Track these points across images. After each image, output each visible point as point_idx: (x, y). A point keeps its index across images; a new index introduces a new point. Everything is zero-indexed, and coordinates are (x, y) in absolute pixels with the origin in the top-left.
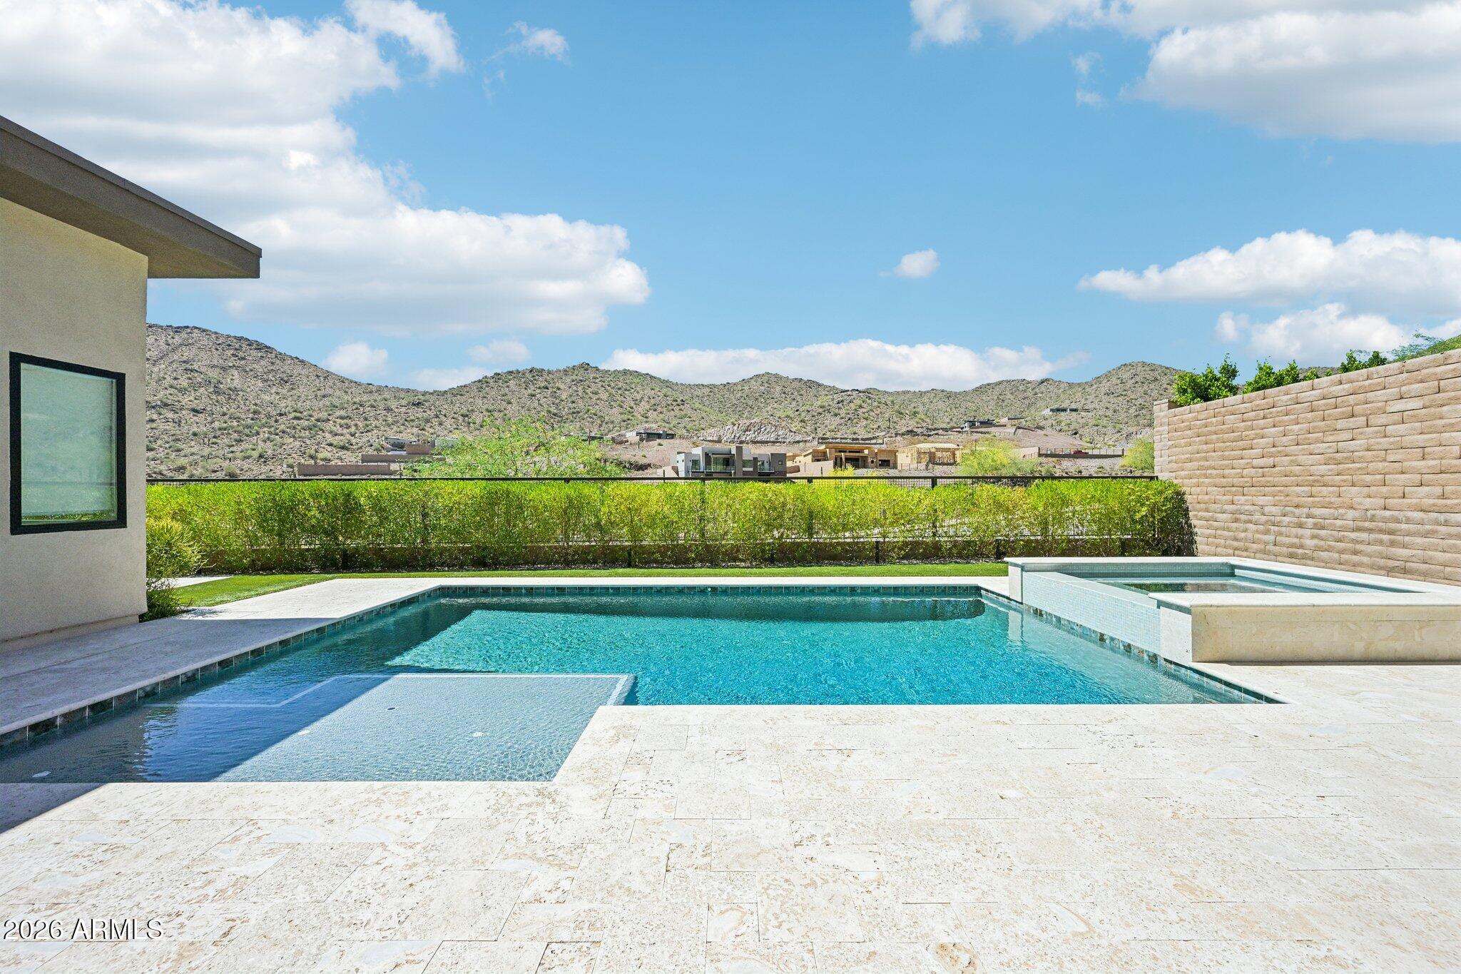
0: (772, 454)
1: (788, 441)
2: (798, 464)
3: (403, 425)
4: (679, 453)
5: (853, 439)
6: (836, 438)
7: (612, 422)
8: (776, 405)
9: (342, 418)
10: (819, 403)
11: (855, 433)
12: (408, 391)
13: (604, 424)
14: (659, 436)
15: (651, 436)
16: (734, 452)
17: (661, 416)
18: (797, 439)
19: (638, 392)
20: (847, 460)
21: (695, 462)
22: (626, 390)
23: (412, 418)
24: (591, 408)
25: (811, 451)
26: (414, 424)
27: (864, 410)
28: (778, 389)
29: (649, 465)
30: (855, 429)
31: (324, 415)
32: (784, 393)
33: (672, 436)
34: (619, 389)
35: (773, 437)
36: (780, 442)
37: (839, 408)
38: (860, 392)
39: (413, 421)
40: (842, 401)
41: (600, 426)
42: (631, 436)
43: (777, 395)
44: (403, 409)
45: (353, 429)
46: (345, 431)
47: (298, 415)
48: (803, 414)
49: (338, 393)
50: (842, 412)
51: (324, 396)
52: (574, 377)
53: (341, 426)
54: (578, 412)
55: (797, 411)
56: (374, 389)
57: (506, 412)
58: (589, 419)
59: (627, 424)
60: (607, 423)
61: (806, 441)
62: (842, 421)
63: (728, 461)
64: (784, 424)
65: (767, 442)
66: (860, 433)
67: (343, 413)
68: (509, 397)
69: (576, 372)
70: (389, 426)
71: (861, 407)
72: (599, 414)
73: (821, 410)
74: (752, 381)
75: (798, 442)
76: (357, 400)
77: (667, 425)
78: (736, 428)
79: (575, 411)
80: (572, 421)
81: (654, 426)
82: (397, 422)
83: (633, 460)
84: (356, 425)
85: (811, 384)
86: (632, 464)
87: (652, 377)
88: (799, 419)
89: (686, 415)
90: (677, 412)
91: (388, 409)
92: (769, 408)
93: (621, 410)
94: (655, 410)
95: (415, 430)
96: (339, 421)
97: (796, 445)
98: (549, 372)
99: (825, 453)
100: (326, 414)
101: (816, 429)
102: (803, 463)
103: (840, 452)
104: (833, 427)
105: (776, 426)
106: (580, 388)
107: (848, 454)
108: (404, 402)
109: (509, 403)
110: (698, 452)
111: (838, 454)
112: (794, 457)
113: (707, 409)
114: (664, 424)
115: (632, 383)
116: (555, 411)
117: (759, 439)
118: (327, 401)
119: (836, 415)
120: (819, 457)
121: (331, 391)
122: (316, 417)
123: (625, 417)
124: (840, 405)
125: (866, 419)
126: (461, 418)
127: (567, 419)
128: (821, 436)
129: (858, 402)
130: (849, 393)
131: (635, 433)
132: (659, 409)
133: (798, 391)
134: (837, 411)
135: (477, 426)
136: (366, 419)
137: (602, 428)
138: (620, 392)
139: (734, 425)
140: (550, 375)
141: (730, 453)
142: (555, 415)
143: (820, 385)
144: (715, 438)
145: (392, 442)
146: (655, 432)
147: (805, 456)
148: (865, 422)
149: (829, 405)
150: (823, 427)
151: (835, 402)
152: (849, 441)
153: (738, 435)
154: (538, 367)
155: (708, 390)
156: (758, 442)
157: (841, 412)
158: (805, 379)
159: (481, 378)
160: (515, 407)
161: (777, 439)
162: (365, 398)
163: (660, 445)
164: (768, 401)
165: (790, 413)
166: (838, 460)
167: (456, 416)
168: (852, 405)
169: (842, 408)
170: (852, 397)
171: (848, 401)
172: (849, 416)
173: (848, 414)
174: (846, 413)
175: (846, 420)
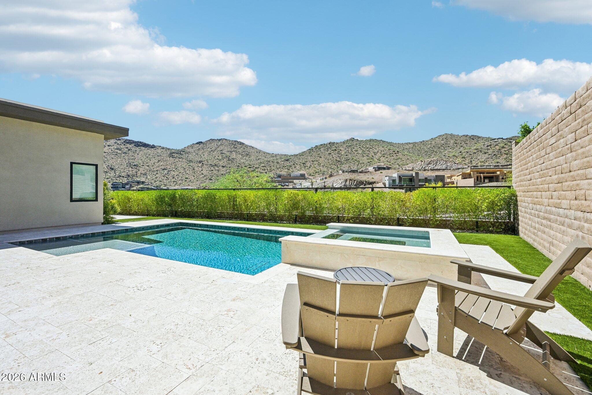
0: (436, 176)
1: (452, 169)
2: (453, 180)
3: (282, 168)
4: (386, 176)
5: (495, 166)
6: (484, 166)
7: (363, 163)
8: (450, 150)
9: (263, 167)
10: (475, 147)
11: (497, 163)
12: (285, 155)
13: (360, 164)
14: (384, 169)
15: (379, 168)
16: (414, 175)
17: (387, 159)
18: (459, 167)
19: (376, 149)
20: (485, 178)
21: (394, 181)
22: (370, 148)
23: (285, 165)
24: (354, 157)
25: (461, 173)
26: (286, 168)
27: (505, 149)
28: (452, 141)
29: (375, 182)
30: (498, 160)
32: (456, 143)
33: (389, 168)
34: (367, 148)
35: (444, 167)
36: (448, 169)
37: (488, 149)
38: (504, 139)
39: (285, 166)
40: (490, 145)
41: (358, 165)
42: (371, 169)
43: (451, 145)
44: (283, 162)
45: (266, 171)
46: (264, 171)
47: (250, 166)
48: (464, 154)
49: (263, 158)
50: (490, 152)
51: (259, 159)
52: (347, 145)
53: (263, 170)
54: (349, 160)
55: (460, 152)
56: (274, 155)
57: (319, 161)
58: (353, 162)
59: (370, 164)
60: (361, 164)
61: (463, 168)
62: (489, 156)
63: (411, 179)
64: (451, 160)
65: (440, 170)
66: (501, 162)
67: (263, 165)
68: (320, 155)
69: (348, 142)
70: (278, 169)
71: (503, 147)
72: (358, 160)
73: (475, 151)
74: (437, 138)
75: (459, 169)
76: (268, 160)
77: (389, 163)
78: (423, 163)
79: (347, 159)
80: (345, 164)
81: (382, 164)
82: (280, 167)
83: (367, 180)
84: (267, 169)
85: (473, 138)
86: (366, 182)
87: (384, 142)
88: (461, 157)
89: (399, 158)
90: (395, 157)
91: (278, 163)
92: (446, 152)
93: (368, 158)
94: (384, 157)
95: (286, 170)
96: (262, 168)
97: (457, 171)
98: (337, 143)
99: (470, 174)
100: (258, 165)
101: (471, 161)
102: (456, 180)
103: (480, 173)
104: (483, 160)
105: (446, 161)
106: (350, 149)
107: (485, 174)
108: (283, 160)
109: (321, 157)
110: (395, 175)
111: (480, 175)
112: (450, 177)
113: (411, 155)
114: (387, 163)
115: (373, 145)
116: (339, 160)
117: (436, 168)
118: (259, 161)
119: (485, 153)
120: (465, 176)
121: (260, 157)
122: (255, 167)
123: (369, 161)
124: (489, 147)
125: (507, 154)
126: (302, 165)
127: (344, 163)
128: (474, 165)
129: (502, 145)
130: (496, 140)
132: (386, 156)
133: (465, 142)
134: (486, 151)
135: (308, 168)
136: (270, 167)
137: (358, 166)
138: (367, 149)
139: (422, 162)
140: (337, 145)
141: (412, 176)
142: (339, 161)
143: (479, 137)
144: (411, 169)
145: (278, 175)
146: (383, 167)
147: (457, 176)
148: (506, 156)
149: (481, 148)
150: (476, 160)
151: (485, 146)
152: (491, 167)
153: (424, 167)
154: (332, 141)
155: (412, 145)
156: (434, 170)
157: (489, 151)
158: (470, 135)
159: (310, 148)
160: (323, 159)
161: (447, 168)
162: (271, 159)
163: (381, 173)
164: (446, 148)
165: (457, 155)
166: (479, 178)
167: (301, 164)
168: (497, 147)
169: (490, 149)
170: (498, 142)
171: (494, 145)
172: (494, 153)
173: (494, 152)
174: (492, 152)
175: (492, 155)
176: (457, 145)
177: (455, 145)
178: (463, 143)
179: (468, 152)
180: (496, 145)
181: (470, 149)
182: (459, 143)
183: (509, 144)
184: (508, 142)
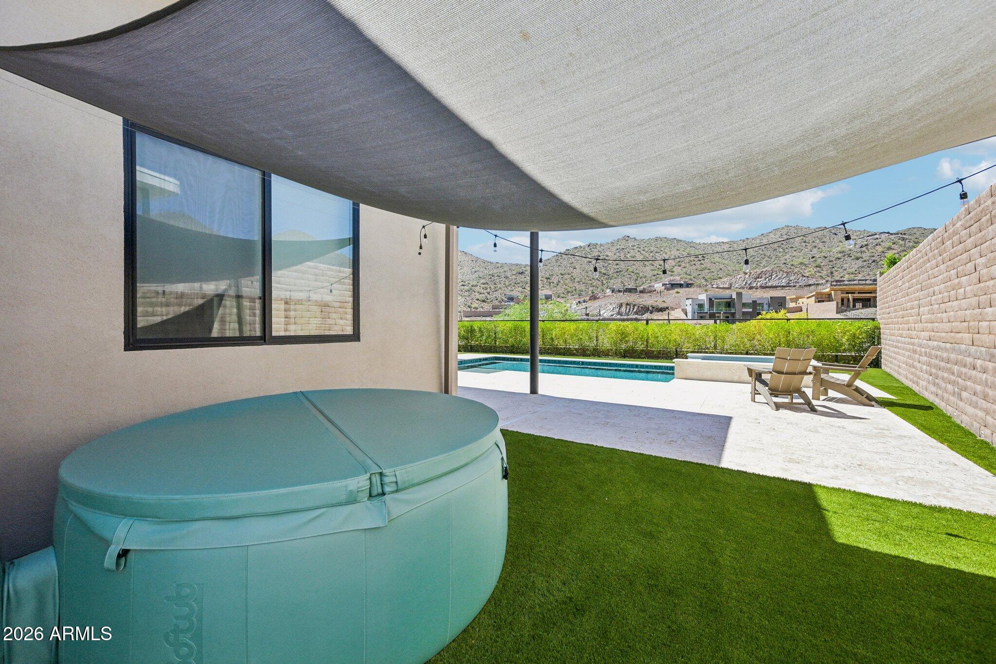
0: (771, 298)
1: (798, 285)
2: (801, 305)
3: (514, 286)
4: (687, 299)
6: (854, 280)
7: (645, 277)
8: (795, 253)
9: (483, 284)
10: (839, 249)
12: (517, 265)
13: (639, 279)
14: (681, 286)
15: (673, 286)
16: (734, 296)
17: (685, 270)
18: (811, 282)
19: (666, 253)
20: (855, 300)
21: (701, 306)
22: (656, 252)
23: (519, 281)
24: (629, 267)
25: (814, 293)
26: (520, 285)
28: (798, 239)
29: (667, 308)
31: (475, 283)
32: (805, 242)
33: (688, 285)
34: (651, 252)
35: (784, 282)
36: (790, 286)
38: (892, 234)
39: (519, 283)
40: (867, 245)
41: (636, 280)
42: (658, 286)
43: (796, 244)
44: (514, 277)
45: (489, 290)
46: (485, 291)
47: (464, 283)
48: (820, 260)
49: (482, 269)
50: (866, 256)
51: (475, 272)
52: (618, 247)
53: (483, 289)
54: (621, 271)
55: (813, 257)
56: (499, 265)
57: (573, 274)
58: (628, 276)
59: (656, 278)
60: (641, 278)
61: (818, 284)
62: (865, 263)
63: (729, 304)
64: (796, 270)
65: (776, 287)
67: (484, 281)
68: (574, 264)
69: (620, 243)
70: (507, 287)
71: (890, 248)
72: (636, 271)
73: (840, 255)
74: (771, 234)
75: (810, 285)
76: (491, 273)
77: (688, 277)
78: (747, 276)
79: (618, 270)
80: (616, 278)
81: (678, 278)
82: (510, 285)
83: (654, 305)
84: (490, 288)
85: (836, 232)
86: (653, 308)
87: (678, 241)
88: (815, 265)
89: (706, 268)
90: (698, 266)
91: (506, 277)
92: (787, 257)
93: (653, 268)
94: (680, 266)
95: (520, 289)
96: (482, 286)
97: (808, 288)
98: (601, 245)
99: (830, 295)
101: (832, 273)
102: (805, 303)
103: (847, 293)
104: (853, 270)
105: (788, 273)
106: (622, 254)
107: (857, 295)
108: (514, 272)
109: (575, 268)
110: (703, 297)
111: (847, 295)
112: (795, 300)
113: (726, 262)
114: (685, 276)
115: (661, 247)
116: (605, 272)
117: (770, 284)
118: (476, 275)
119: (858, 259)
120: (822, 298)
121: (478, 269)
122: (472, 284)
123: (655, 272)
124: (864, 249)
126: (545, 280)
127: (613, 276)
128: (837, 278)
129: (888, 244)
130: (877, 236)
131: (661, 284)
132: (683, 265)
133: (820, 239)
134: (859, 255)
135: (555, 285)
136: (495, 284)
137: (637, 282)
138: (652, 254)
139: (746, 274)
140: (602, 247)
141: (731, 298)
142: (604, 274)
144: (727, 286)
145: (508, 296)
146: (678, 282)
147: (808, 298)
150: (841, 270)
151: (857, 246)
152: (867, 282)
153: (749, 282)
154: (594, 242)
155: (728, 246)
156: (767, 287)
157: (863, 255)
160: (578, 270)
161: (789, 283)
162: (495, 271)
163: (678, 293)
164: (787, 250)
165: (806, 261)
166: (845, 301)
167: (543, 279)
168: (878, 247)
169: (866, 251)
170: (880, 240)
171: (874, 244)
172: (873, 258)
173: (873, 256)
174: (870, 256)
175: (870, 262)
176: (806, 246)
177: (804, 244)
178: (818, 241)
179: (826, 257)
180: (877, 245)
181: (830, 251)
182: (811, 242)
183: (901, 242)
184: (899, 239)
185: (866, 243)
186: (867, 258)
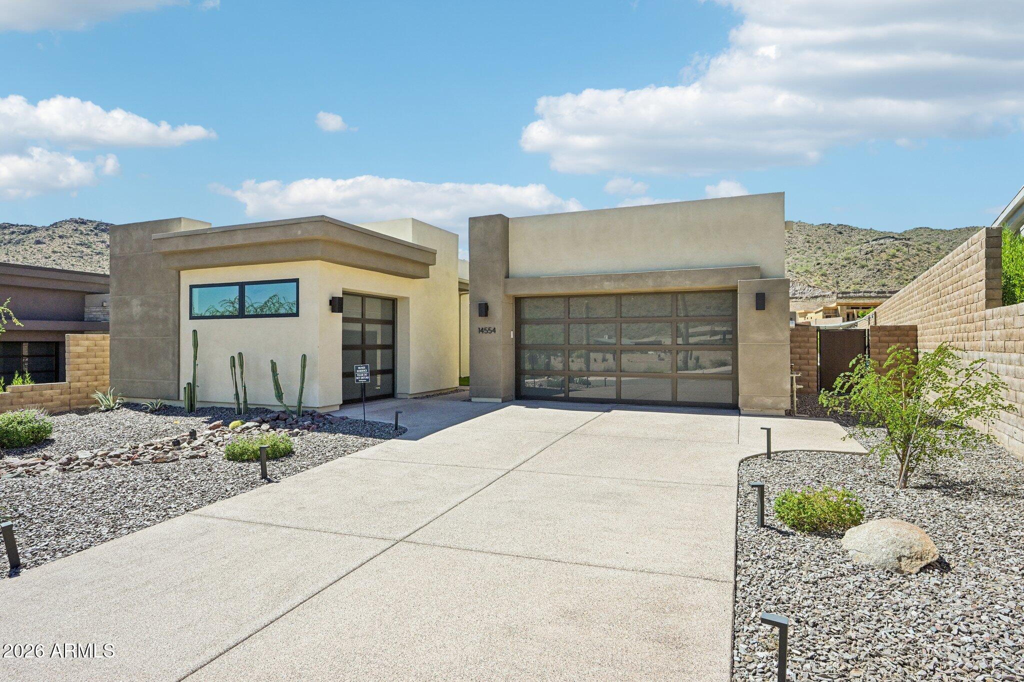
1: (804, 296)
2: (809, 320)
5: (879, 293)
6: (859, 292)
8: (798, 256)
10: (844, 254)
11: (883, 286)
18: (817, 293)
25: (822, 308)
27: (898, 260)
28: (801, 238)
30: (885, 281)
32: (808, 242)
36: (796, 298)
37: (867, 260)
38: (897, 239)
40: (872, 252)
43: (800, 244)
48: (825, 268)
50: (871, 264)
55: (818, 264)
61: (824, 296)
62: (870, 273)
64: (802, 279)
66: (890, 284)
71: (894, 256)
73: (845, 263)
75: (816, 297)
85: (841, 230)
88: (820, 273)
97: (813, 301)
99: (836, 310)
101: (838, 283)
102: (814, 319)
103: (852, 308)
104: (859, 280)
111: (851, 311)
112: (804, 315)
119: (863, 267)
120: (830, 313)
124: (869, 256)
125: (900, 270)
128: (843, 289)
129: (892, 251)
130: (882, 241)
133: (825, 239)
134: (864, 263)
143: (853, 229)
147: (816, 313)
148: (898, 273)
149: (856, 257)
150: (846, 280)
151: (862, 253)
152: (873, 294)
157: (869, 263)
158: (835, 223)
165: (811, 268)
168: (883, 255)
169: (871, 259)
170: (885, 246)
171: (879, 251)
172: (878, 267)
173: (878, 265)
174: (875, 265)
175: (875, 271)
176: (810, 246)
177: (807, 245)
178: (822, 241)
179: (832, 265)
180: (881, 252)
181: (835, 257)
182: (815, 242)
183: (906, 249)
184: (903, 246)
185: (871, 249)
186: (872, 267)
